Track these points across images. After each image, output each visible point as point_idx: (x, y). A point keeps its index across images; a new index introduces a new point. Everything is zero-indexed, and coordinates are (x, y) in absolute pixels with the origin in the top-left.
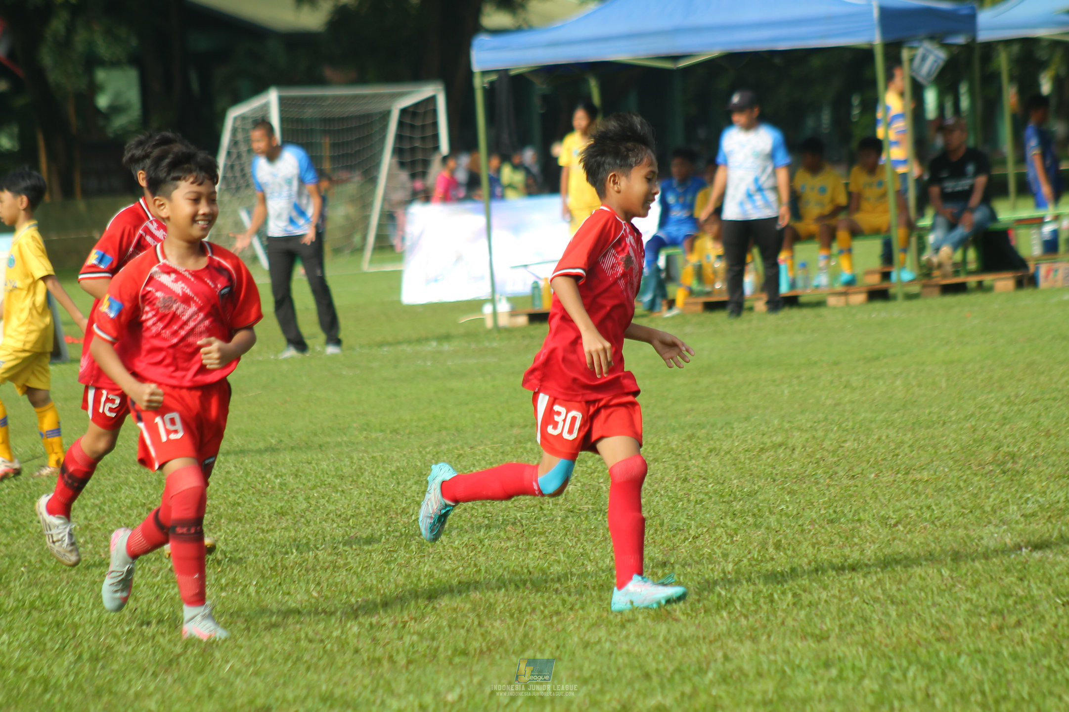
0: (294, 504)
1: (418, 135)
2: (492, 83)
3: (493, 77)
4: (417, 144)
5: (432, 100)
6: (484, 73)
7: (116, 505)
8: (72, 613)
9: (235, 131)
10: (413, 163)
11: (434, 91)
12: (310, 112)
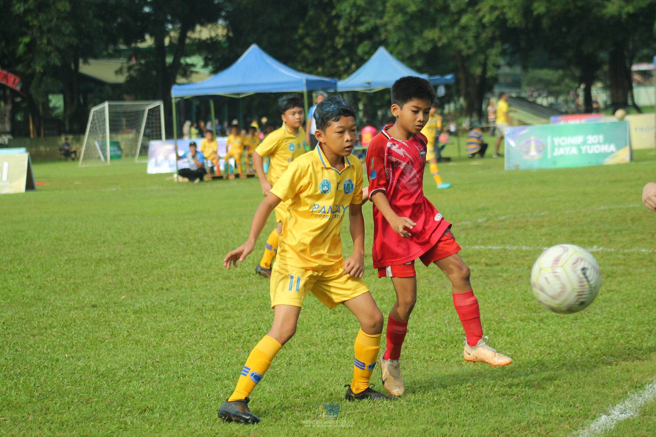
1: (154, 118)
2: (178, 101)
3: (179, 100)
4: (154, 121)
5: (159, 107)
6: (176, 98)
9: (94, 116)
10: (152, 127)
11: (160, 104)
12: (119, 110)
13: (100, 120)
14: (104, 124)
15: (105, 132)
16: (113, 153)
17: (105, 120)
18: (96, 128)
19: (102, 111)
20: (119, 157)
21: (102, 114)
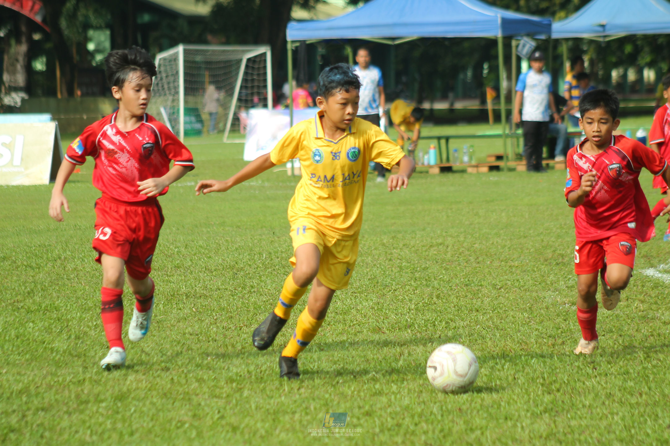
0: (184, 263)
1: (256, 73)
2: (297, 47)
3: (298, 44)
4: (255, 77)
5: (264, 54)
6: (293, 42)
7: (91, 258)
8: (66, 314)
9: (161, 65)
10: (253, 87)
11: (265, 50)
12: (198, 58)
13: (170, 74)
14: (176, 80)
15: (177, 93)
16: (189, 127)
17: (177, 73)
18: (163, 86)
19: (175, 59)
20: (198, 133)
21: (173, 63)
